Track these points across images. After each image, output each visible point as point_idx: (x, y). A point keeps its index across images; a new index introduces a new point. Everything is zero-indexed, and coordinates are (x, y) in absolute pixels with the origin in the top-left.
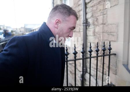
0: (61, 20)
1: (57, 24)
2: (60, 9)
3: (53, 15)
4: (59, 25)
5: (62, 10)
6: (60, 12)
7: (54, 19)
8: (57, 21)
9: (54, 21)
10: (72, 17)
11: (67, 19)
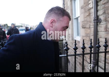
0: (55, 20)
1: (52, 23)
2: (55, 10)
3: (49, 16)
4: (54, 24)
5: (57, 12)
6: (55, 13)
7: (49, 19)
8: (52, 20)
9: (49, 21)
10: (65, 17)
11: (61, 19)
